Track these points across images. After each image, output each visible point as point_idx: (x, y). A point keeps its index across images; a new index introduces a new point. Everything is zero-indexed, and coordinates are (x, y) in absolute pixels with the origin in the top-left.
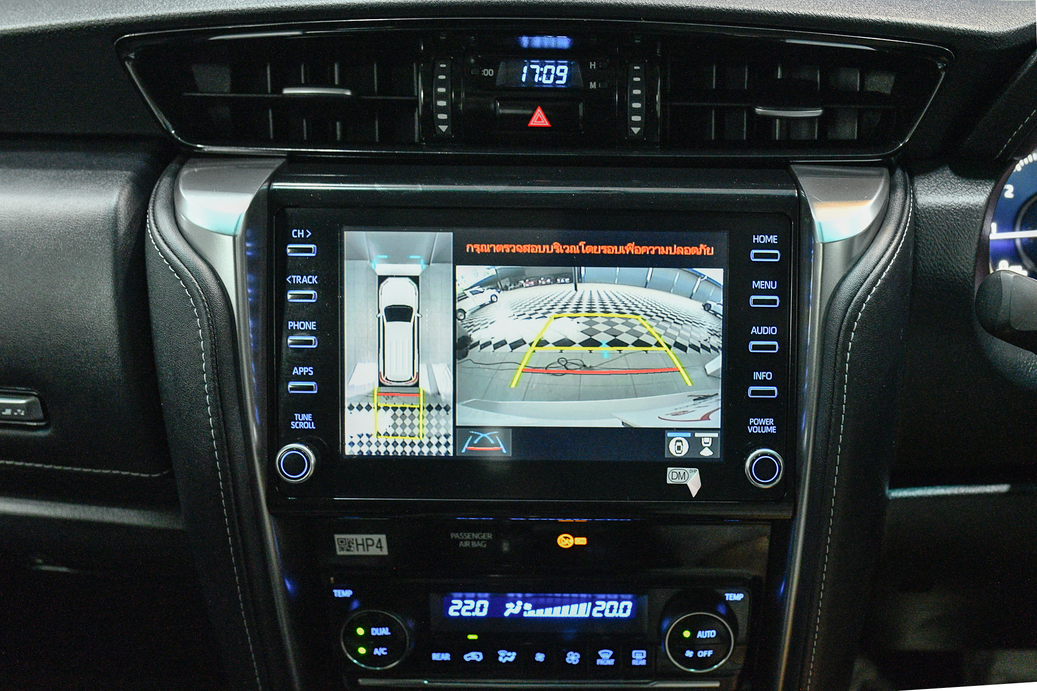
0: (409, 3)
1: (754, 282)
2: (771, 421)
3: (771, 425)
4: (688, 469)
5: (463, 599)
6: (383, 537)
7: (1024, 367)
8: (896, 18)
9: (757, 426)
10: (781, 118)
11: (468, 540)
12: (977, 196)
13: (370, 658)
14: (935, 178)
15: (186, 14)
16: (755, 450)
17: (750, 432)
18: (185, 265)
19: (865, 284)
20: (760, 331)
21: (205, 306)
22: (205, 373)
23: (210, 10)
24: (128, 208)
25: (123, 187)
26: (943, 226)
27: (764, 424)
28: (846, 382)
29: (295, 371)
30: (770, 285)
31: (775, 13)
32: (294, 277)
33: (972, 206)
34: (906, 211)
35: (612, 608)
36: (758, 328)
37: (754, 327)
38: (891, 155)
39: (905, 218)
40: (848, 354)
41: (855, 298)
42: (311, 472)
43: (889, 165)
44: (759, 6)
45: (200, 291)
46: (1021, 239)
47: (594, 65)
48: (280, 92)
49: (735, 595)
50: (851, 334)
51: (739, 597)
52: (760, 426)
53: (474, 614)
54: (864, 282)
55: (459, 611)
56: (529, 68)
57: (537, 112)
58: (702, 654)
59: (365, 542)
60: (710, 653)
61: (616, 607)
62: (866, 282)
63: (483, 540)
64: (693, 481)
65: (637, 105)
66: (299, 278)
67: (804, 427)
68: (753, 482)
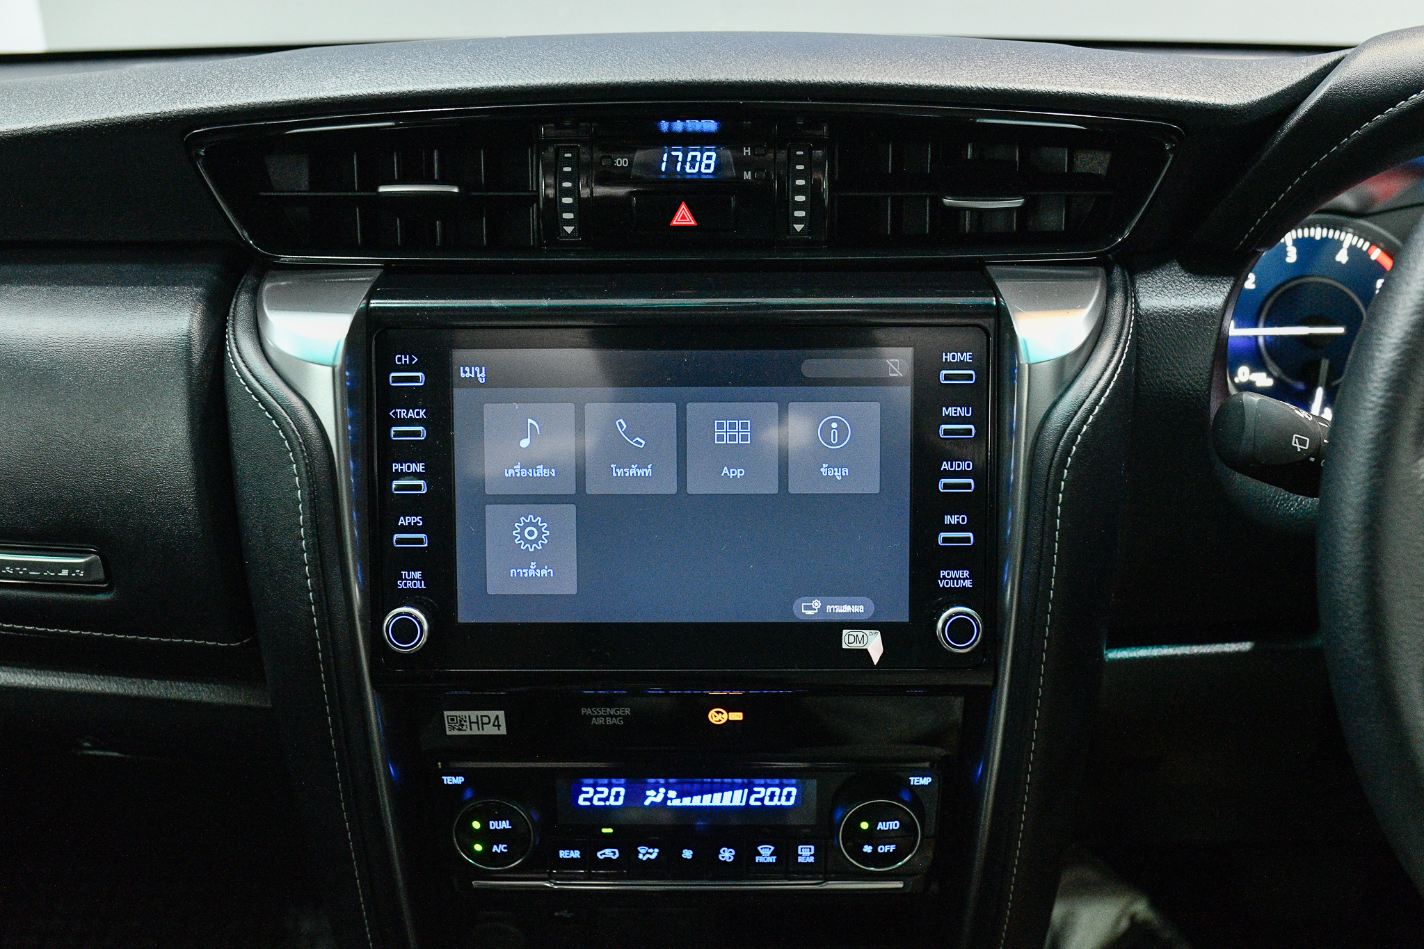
0: (532, 87)
1: (944, 408)
2: (966, 573)
3: (967, 578)
4: (867, 632)
5: (594, 786)
6: (501, 714)
7: (1271, 502)
8: (1114, 91)
9: (950, 579)
10: (972, 210)
11: (601, 716)
12: (1213, 298)
13: (487, 856)
14: (1160, 277)
15: (269, 103)
16: (948, 609)
17: (941, 586)
18: (278, 403)
19: (1080, 413)
20: (952, 467)
21: (302, 450)
22: (302, 527)
23: (297, 99)
24: (202, 333)
25: (195, 307)
26: (1170, 334)
27: (957, 577)
28: (1058, 528)
29: (402, 521)
30: (963, 412)
31: (968, 88)
32: (398, 411)
33: (1206, 309)
34: (1127, 321)
35: (772, 796)
36: (949, 463)
37: (945, 463)
38: (1107, 252)
39: (1126, 330)
40: (1061, 495)
41: (1068, 430)
42: (424, 640)
43: (1105, 264)
44: (949, 81)
45: (297, 432)
46: (1265, 337)
47: (749, 151)
48: (376, 189)
49: (921, 779)
50: (1064, 472)
51: (926, 781)
52: (953, 579)
53: (607, 803)
54: (1079, 409)
55: (591, 800)
56: (670, 156)
57: (682, 209)
58: (883, 849)
59: (480, 719)
60: (892, 848)
61: (777, 794)
62: (1081, 410)
63: (620, 716)
64: (874, 645)
65: (800, 198)
66: (404, 412)
67: (1007, 580)
68: (946, 646)
